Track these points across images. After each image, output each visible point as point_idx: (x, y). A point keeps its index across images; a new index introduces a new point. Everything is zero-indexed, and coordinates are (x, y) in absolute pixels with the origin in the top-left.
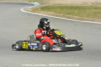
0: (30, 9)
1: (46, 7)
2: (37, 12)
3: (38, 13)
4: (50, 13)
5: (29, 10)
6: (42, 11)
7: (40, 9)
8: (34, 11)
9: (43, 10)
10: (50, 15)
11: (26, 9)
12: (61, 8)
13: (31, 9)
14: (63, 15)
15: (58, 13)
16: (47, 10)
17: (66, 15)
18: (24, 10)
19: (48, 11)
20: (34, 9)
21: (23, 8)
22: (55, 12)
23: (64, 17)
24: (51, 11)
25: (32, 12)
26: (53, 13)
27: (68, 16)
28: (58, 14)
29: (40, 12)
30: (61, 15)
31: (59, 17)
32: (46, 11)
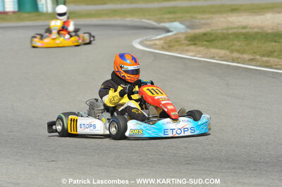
0: (158, 42)
1: (205, 34)
2: (176, 51)
3: (180, 54)
4: (214, 51)
5: (155, 45)
6: (192, 47)
7: (187, 42)
8: (169, 46)
9: (195, 44)
10: (213, 58)
11: (148, 43)
12: (246, 38)
13: (162, 42)
14: (251, 57)
15: (238, 51)
16: (205, 43)
17: (258, 57)
18: (141, 43)
19: (207, 47)
20: (170, 41)
21: (139, 40)
22: (228, 49)
23: (254, 63)
24: (216, 48)
25: (163, 48)
26: (222, 52)
27: (265, 59)
28: (236, 55)
29: (187, 51)
30: (246, 57)
31: (239, 63)
32: (202, 46)
